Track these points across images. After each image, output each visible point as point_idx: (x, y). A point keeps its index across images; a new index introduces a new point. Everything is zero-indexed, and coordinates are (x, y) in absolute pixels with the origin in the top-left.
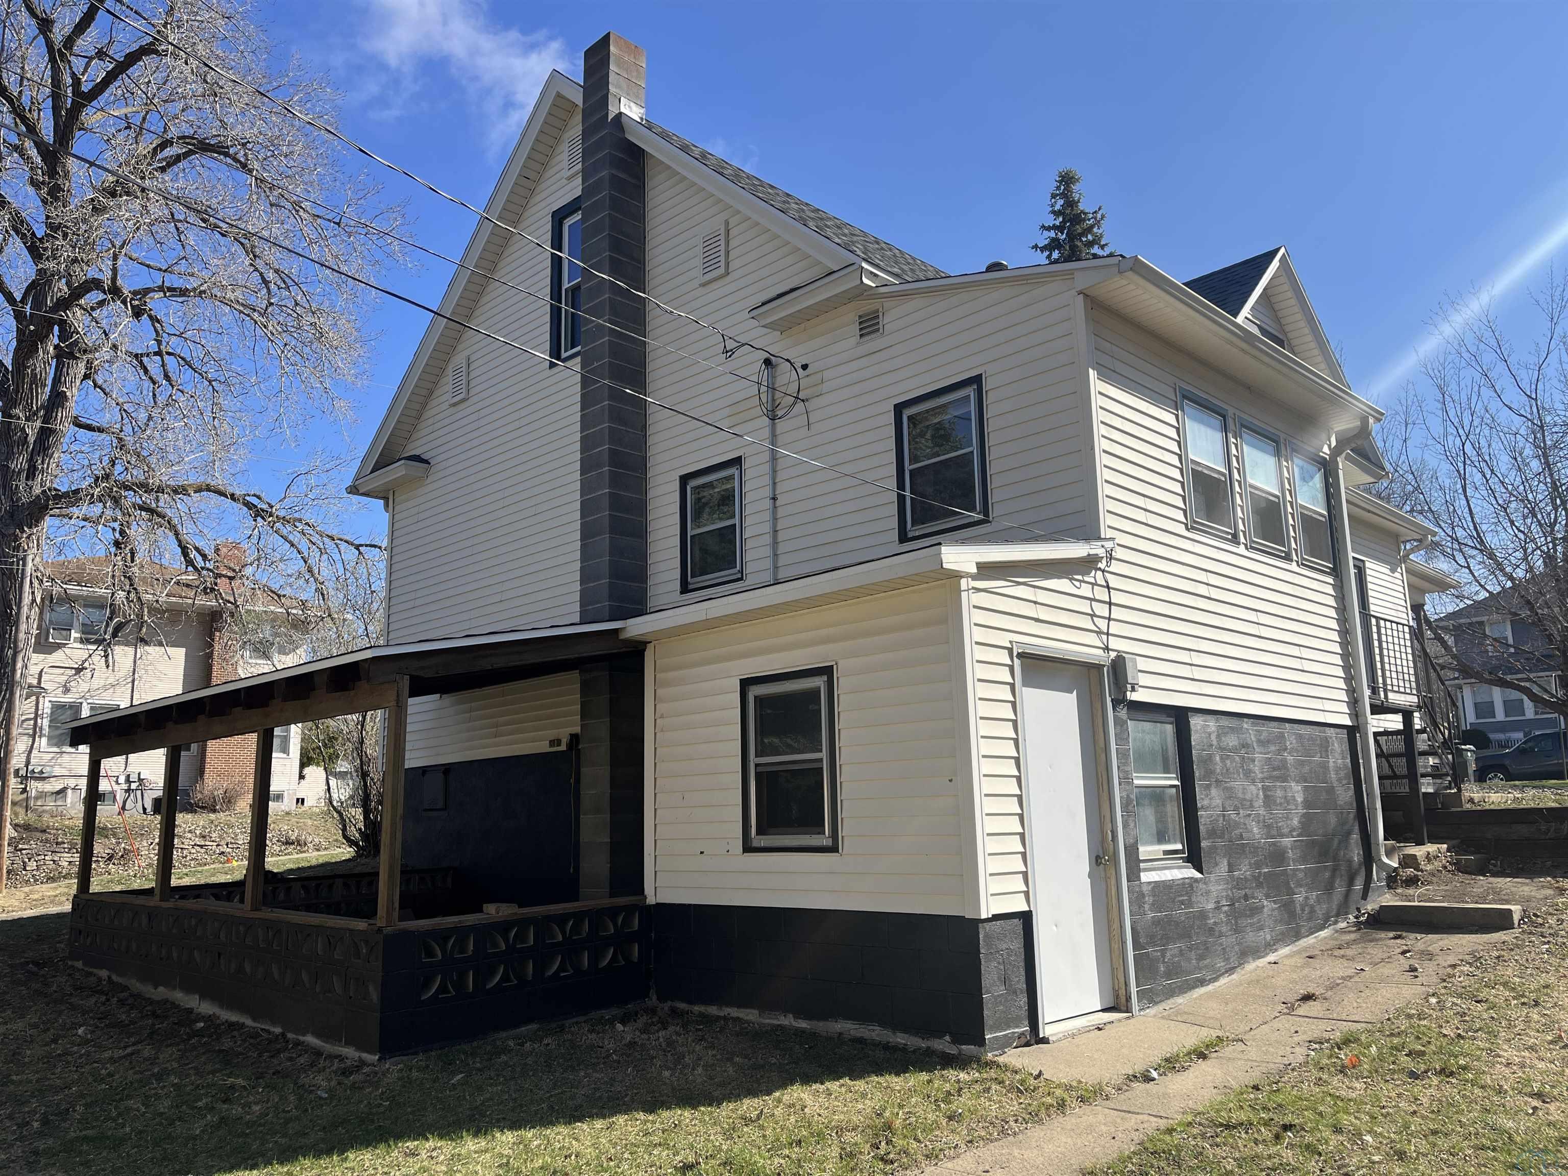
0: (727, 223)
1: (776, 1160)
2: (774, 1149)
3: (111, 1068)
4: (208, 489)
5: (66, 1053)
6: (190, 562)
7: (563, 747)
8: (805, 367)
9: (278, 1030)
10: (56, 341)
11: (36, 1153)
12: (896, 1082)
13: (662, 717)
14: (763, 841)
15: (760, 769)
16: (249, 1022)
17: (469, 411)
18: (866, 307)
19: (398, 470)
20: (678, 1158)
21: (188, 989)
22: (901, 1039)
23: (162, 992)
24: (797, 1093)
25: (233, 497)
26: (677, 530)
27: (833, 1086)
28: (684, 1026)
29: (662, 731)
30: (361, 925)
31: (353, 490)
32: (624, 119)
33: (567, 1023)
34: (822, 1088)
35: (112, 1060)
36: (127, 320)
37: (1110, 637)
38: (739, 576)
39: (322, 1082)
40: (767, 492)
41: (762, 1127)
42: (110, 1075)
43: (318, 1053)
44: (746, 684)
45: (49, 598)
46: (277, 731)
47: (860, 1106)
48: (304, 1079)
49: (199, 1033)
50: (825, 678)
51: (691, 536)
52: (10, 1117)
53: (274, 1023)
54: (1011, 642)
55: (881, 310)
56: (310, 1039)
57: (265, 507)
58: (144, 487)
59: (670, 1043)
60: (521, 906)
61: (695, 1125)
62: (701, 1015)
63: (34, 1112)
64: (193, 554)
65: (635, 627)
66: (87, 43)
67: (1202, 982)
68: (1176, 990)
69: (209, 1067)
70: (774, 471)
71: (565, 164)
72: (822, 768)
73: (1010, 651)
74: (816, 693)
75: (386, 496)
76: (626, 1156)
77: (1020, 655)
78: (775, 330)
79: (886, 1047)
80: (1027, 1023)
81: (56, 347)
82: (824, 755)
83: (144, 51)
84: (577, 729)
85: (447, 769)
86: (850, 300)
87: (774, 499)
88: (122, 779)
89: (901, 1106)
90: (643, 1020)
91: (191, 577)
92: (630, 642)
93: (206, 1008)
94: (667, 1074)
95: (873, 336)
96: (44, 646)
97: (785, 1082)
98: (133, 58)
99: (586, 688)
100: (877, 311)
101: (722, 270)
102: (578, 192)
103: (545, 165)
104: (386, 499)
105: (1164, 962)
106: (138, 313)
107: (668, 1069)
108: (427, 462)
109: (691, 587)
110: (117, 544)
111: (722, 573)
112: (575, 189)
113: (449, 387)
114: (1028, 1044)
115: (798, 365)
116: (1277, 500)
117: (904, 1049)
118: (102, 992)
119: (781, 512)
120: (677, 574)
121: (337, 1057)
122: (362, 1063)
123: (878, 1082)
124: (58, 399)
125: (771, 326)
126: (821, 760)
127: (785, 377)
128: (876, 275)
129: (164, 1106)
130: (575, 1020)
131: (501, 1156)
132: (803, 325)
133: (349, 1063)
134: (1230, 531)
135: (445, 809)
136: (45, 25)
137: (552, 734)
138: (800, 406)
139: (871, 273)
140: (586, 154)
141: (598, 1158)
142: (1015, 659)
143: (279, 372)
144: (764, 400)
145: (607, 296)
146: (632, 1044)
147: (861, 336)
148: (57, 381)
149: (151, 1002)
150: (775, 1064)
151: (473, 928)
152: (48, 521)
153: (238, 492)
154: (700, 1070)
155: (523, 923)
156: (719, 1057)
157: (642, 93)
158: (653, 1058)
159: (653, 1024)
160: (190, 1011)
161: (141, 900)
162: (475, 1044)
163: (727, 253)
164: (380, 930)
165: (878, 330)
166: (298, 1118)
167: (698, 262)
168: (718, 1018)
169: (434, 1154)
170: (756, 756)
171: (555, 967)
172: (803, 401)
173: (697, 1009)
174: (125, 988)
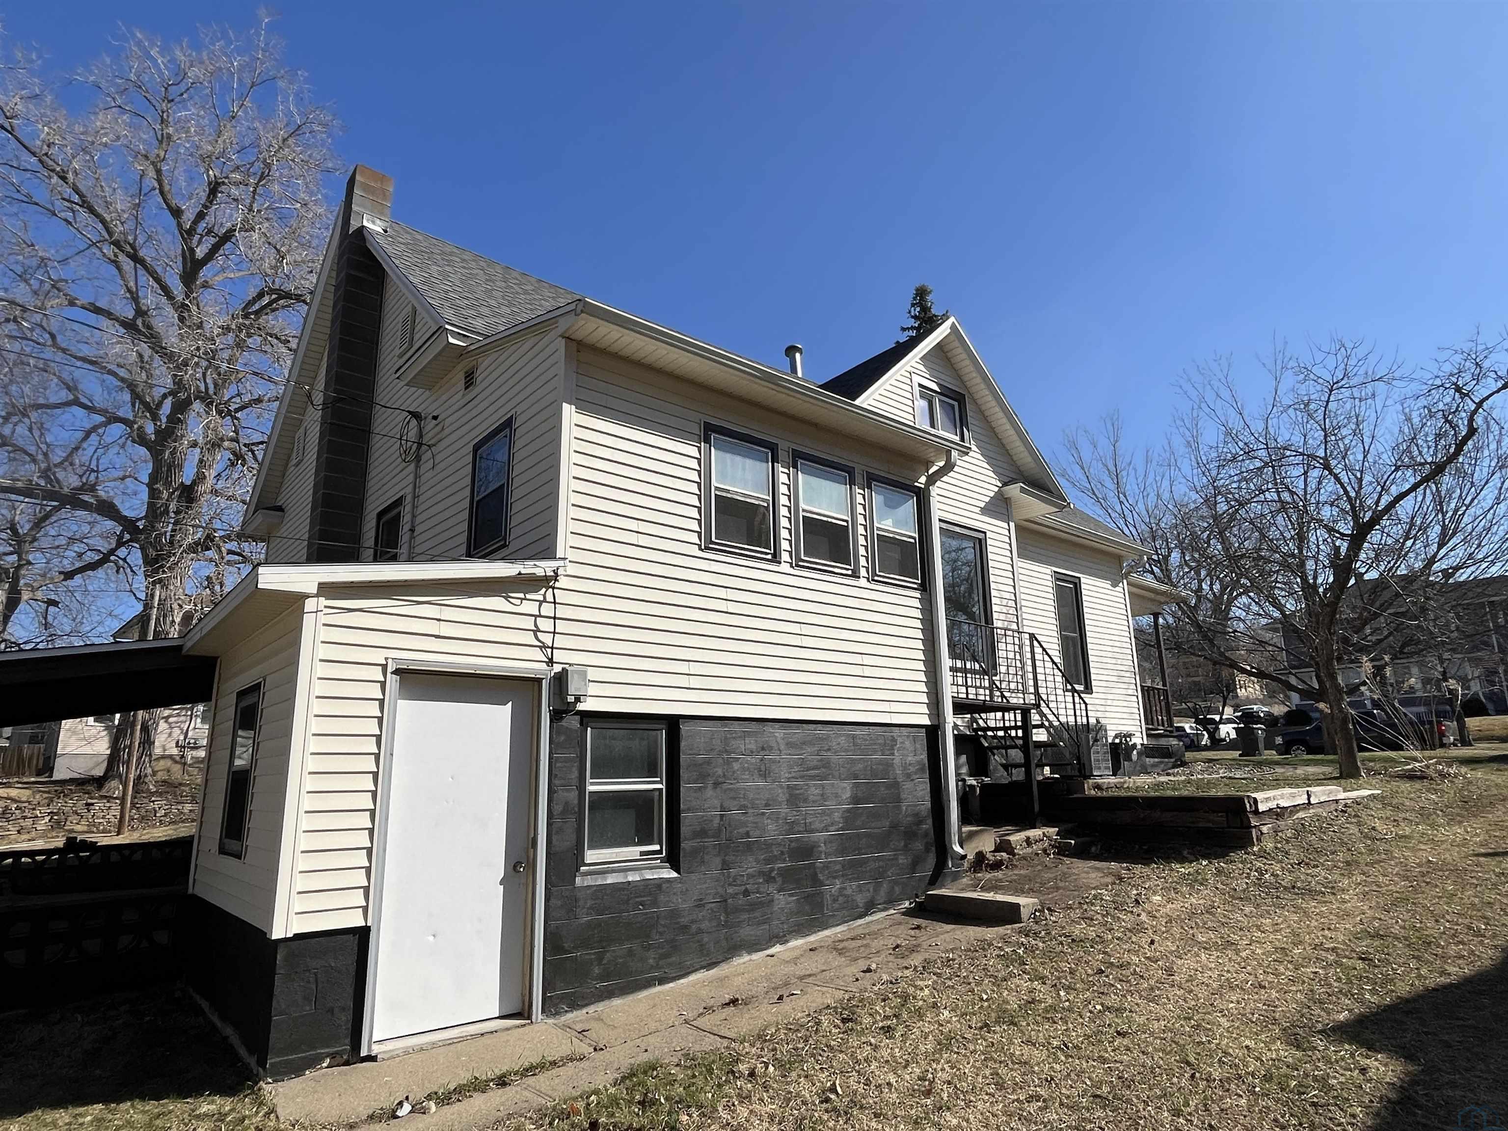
8: (435, 418)
17: (301, 470)
18: (468, 364)
32: (365, 232)
37: (554, 650)
40: (409, 526)
44: (239, 697)
54: (386, 659)
55: (476, 365)
67: (662, 981)
68: (616, 991)
70: (414, 508)
73: (384, 667)
77: (397, 672)
78: (425, 389)
80: (348, 1041)
86: (459, 359)
87: (412, 530)
92: (193, 657)
95: (470, 388)
100: (474, 367)
105: (600, 964)
108: (283, 510)
113: (295, 452)
114: (347, 1063)
116: (845, 524)
125: (418, 385)
128: (464, 336)
132: (439, 384)
134: (768, 551)
138: (430, 452)
139: (458, 334)
142: (389, 675)
147: (465, 389)
157: (388, 212)
165: (473, 383)
167: (400, 339)
172: (430, 446)
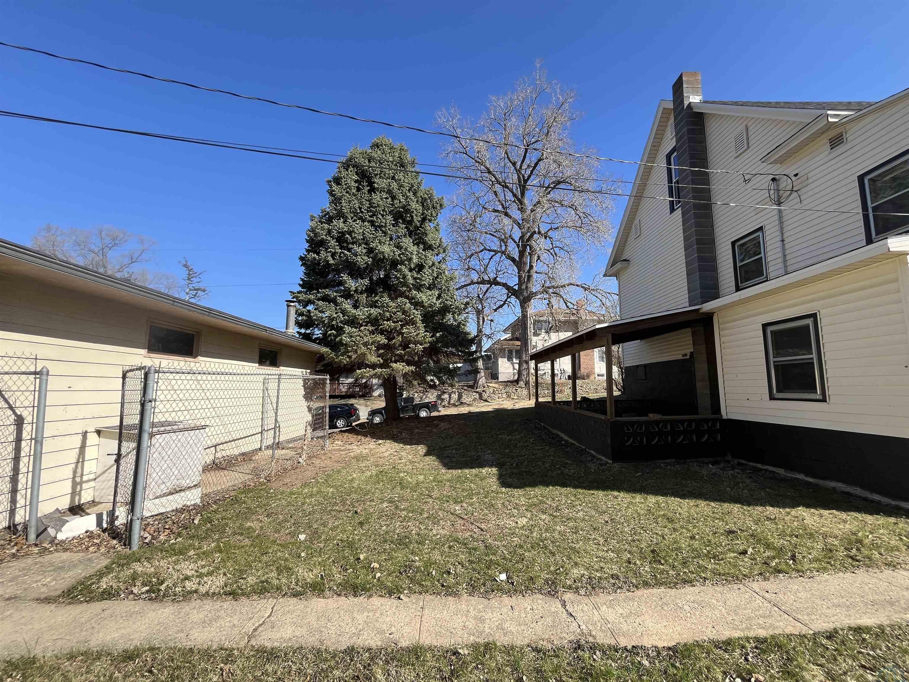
0: (746, 126)
1: (782, 541)
2: (782, 535)
3: (537, 452)
4: (571, 284)
5: (528, 446)
6: (568, 307)
7: (688, 357)
8: (796, 175)
9: (584, 448)
10: (528, 251)
11: (512, 473)
12: (869, 519)
13: (724, 343)
14: (781, 395)
15: (776, 364)
16: (577, 444)
17: (641, 239)
18: (832, 134)
19: (618, 266)
20: (728, 527)
21: (562, 432)
22: (876, 497)
23: (555, 431)
24: (801, 511)
25: (577, 286)
26: (732, 265)
27: (825, 512)
28: (743, 470)
29: (724, 349)
30: (603, 417)
31: (605, 275)
32: (692, 105)
33: (688, 461)
34: (817, 512)
35: (538, 450)
36: (543, 239)
38: (766, 279)
39: (593, 467)
40: (779, 238)
41: (776, 524)
42: (536, 454)
43: (595, 457)
44: (765, 326)
45: (535, 321)
46: (577, 354)
47: (841, 527)
48: (588, 465)
49: (563, 445)
50: (812, 319)
51: (739, 266)
52: (509, 462)
53: (583, 446)
55: (844, 131)
56: (592, 452)
57: (587, 287)
58: (554, 287)
59: (733, 476)
60: (663, 415)
61: (739, 514)
62: (753, 467)
63: (515, 461)
64: (569, 304)
65: (707, 307)
66: (524, 166)
69: (562, 456)
70: (782, 229)
71: (670, 134)
72: (813, 363)
74: (808, 326)
75: (616, 275)
76: (701, 519)
78: (777, 163)
79: (866, 499)
81: (529, 253)
82: (814, 356)
83: (540, 160)
84: (692, 350)
85: (645, 366)
86: (822, 133)
87: (783, 241)
88: (559, 370)
89: (871, 533)
90: (722, 465)
91: (568, 311)
92: (704, 313)
93: (566, 438)
94: (728, 489)
95: (841, 145)
96: (536, 334)
97: (794, 505)
98: (536, 164)
99: (693, 334)
100: (842, 132)
101: (745, 147)
102: (675, 144)
103: (661, 139)
104: (616, 276)
106: (546, 238)
107: (730, 487)
108: (628, 261)
109: (740, 288)
110: (548, 304)
111: (757, 279)
112: (673, 143)
113: (634, 233)
115: (791, 175)
117: (879, 503)
118: (541, 430)
119: (787, 246)
120: (733, 283)
121: (600, 459)
122: (607, 463)
123: (856, 517)
124: (531, 267)
125: (775, 162)
126: (812, 359)
127: (785, 183)
128: (838, 115)
129: (547, 465)
130: (691, 460)
131: (648, 506)
132: (793, 156)
133: (603, 462)
135: (646, 379)
136: (514, 164)
137: (683, 352)
138: (795, 194)
139: (835, 115)
140: (676, 126)
141: (688, 517)
143: (586, 244)
144: (772, 197)
145: (690, 178)
146: (714, 474)
147: (831, 149)
148: (530, 262)
149: (553, 434)
150: (789, 495)
151: (644, 422)
152: (532, 301)
153: (579, 284)
154: (746, 491)
155: (665, 422)
156: (758, 487)
157: (700, 90)
158: (724, 481)
159: (728, 467)
160: (562, 438)
161: (548, 404)
162: (648, 463)
163: (748, 139)
164: (608, 420)
165: (843, 141)
166: (583, 477)
167: (733, 148)
168: (761, 470)
169: (623, 500)
170: (774, 358)
171: (681, 439)
172: (796, 191)
173: (751, 464)
174: (547, 429)
